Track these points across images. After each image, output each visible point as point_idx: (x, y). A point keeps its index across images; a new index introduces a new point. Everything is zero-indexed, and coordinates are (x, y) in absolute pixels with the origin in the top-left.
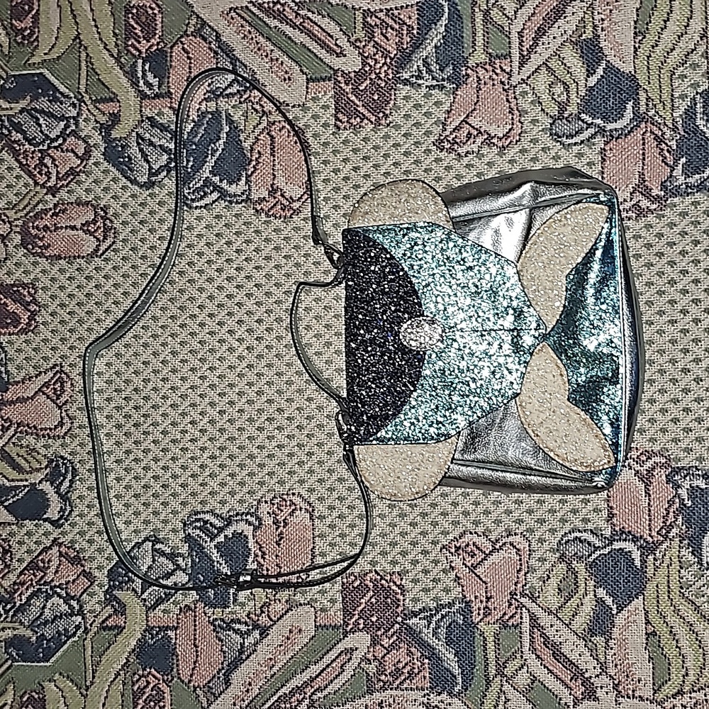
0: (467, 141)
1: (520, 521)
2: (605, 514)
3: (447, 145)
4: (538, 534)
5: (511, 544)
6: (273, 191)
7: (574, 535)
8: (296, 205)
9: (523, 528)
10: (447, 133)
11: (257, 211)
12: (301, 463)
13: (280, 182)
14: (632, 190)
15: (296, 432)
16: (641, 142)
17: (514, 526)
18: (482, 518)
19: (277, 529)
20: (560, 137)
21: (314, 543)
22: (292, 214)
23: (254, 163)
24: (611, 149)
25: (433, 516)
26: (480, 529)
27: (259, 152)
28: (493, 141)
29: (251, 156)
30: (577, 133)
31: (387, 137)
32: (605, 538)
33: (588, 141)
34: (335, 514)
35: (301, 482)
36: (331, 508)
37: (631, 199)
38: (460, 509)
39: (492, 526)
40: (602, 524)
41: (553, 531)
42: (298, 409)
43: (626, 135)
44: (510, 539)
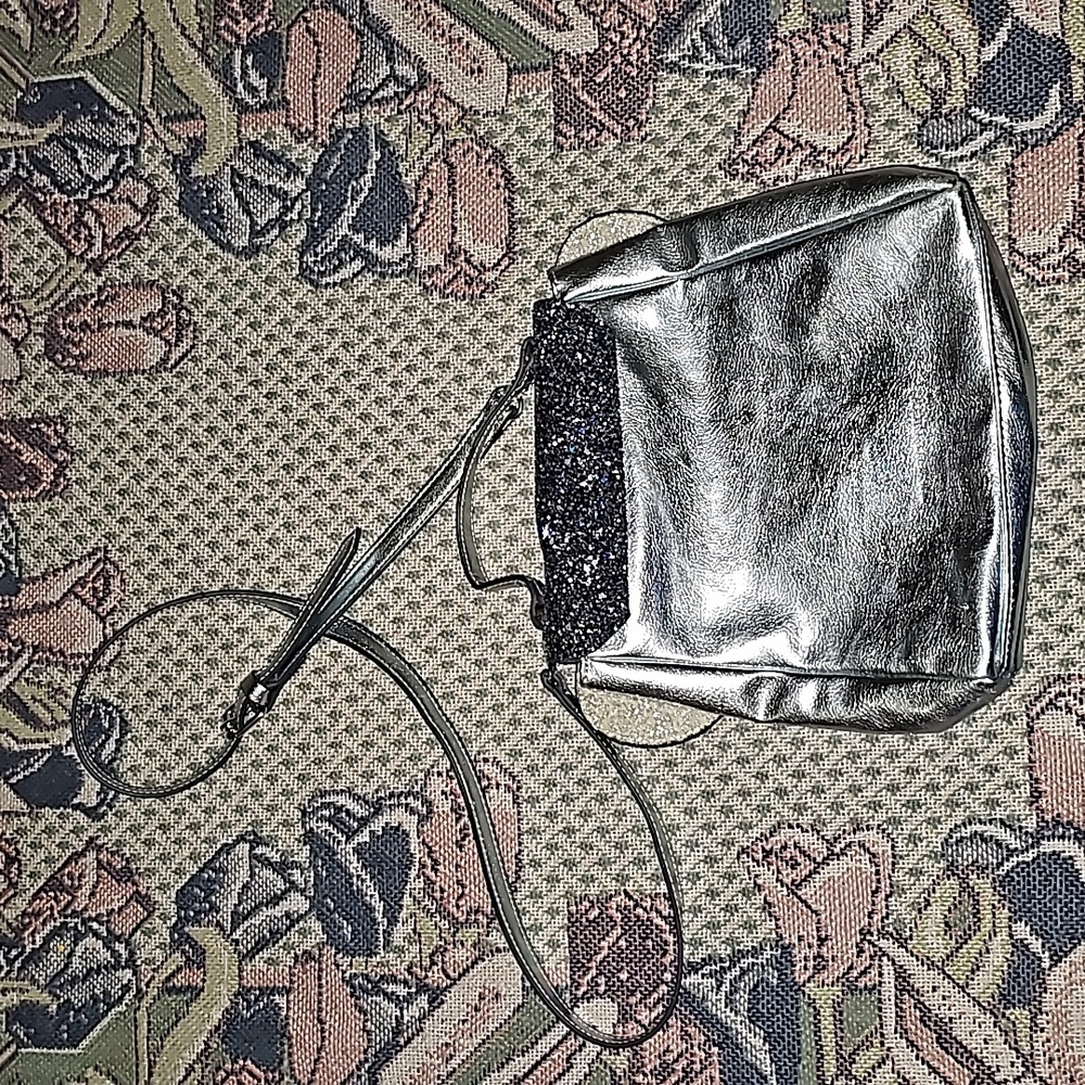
0: (776, 160)
1: (876, 806)
2: (1025, 791)
3: (743, 169)
4: (907, 828)
5: (861, 845)
6: (452, 254)
7: (971, 829)
8: (490, 276)
9: (881, 816)
10: (743, 148)
11: (426, 288)
12: (497, 708)
13: (464, 239)
14: (1061, 233)
15: (490, 655)
16: (1076, 151)
17: (865, 814)
18: (810, 800)
19: (457, 820)
20: (936, 148)
21: (520, 844)
22: (483, 291)
23: (421, 209)
24: (1023, 165)
25: (724, 797)
26: (806, 820)
27: (430, 192)
28: (821, 158)
29: (417, 198)
30: (964, 140)
31: (641, 158)
32: (1026, 833)
33: (985, 152)
34: (556, 794)
35: (499, 739)
36: (550, 784)
37: (1061, 248)
38: (770, 783)
39: (827, 815)
40: (1021, 809)
41: (934, 822)
42: (492, 615)
43: (1049, 140)
44: (860, 836)
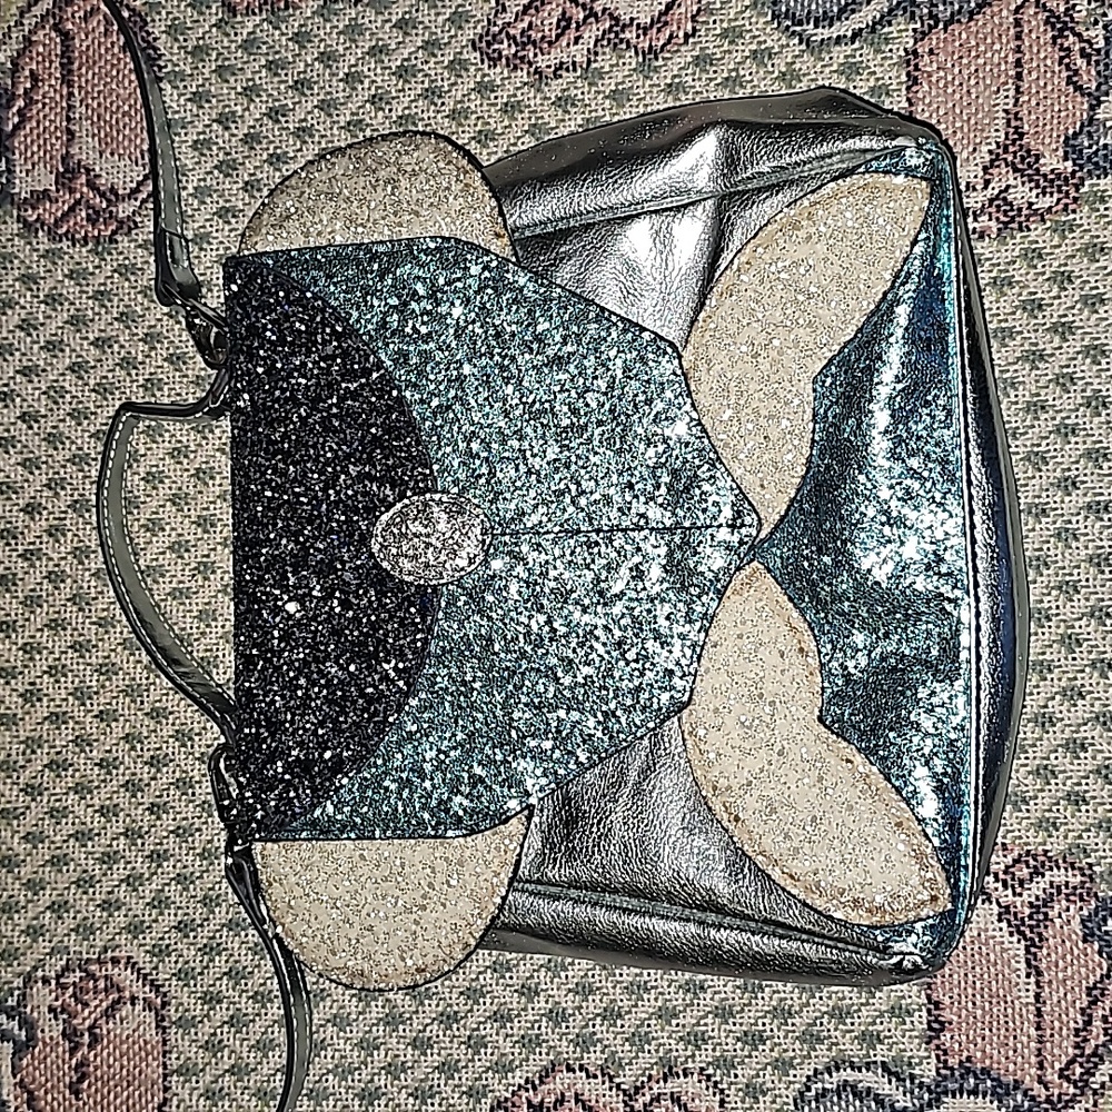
0: (558, 37)
1: (697, 1040)
2: (920, 1020)
3: (507, 49)
4: (744, 1074)
5: (675, 1099)
6: (68, 173)
7: (831, 1081)
8: (124, 210)
9: (705, 1055)
10: (509, 17)
11: (27, 225)
12: (133, 881)
13: (85, 151)
14: (988, 158)
15: (123, 799)
16: (1012, 31)
17: (681, 1051)
18: (600, 1028)
19: (73, 1051)
20: (800, 23)
21: (166, 1089)
22: (114, 233)
23: (21, 103)
24: (931, 52)
25: (471, 1022)
26: (594, 1058)
27: (34, 76)
28: (627, 35)
29: (13, 84)
30: (842, 11)
31: (353, 30)
32: (921, 1086)
33: (873, 30)
34: (221, 1013)
35: (135, 929)
36: (211, 999)
37: (987, 183)
38: (541, 1004)
39: (625, 1051)
40: (914, 1048)
41: (783, 1066)
42: (126, 738)
43: (971, 14)
44: (671, 1086)
